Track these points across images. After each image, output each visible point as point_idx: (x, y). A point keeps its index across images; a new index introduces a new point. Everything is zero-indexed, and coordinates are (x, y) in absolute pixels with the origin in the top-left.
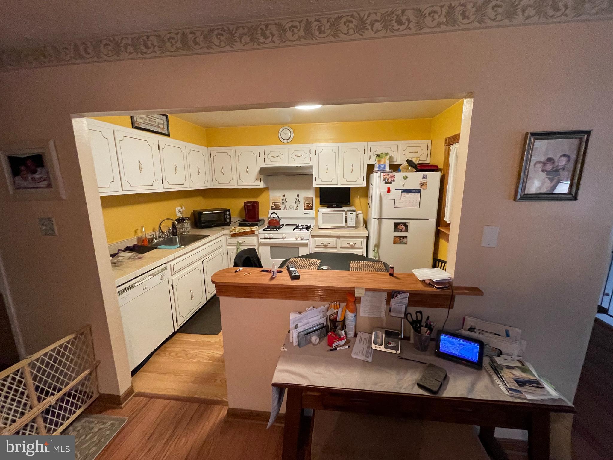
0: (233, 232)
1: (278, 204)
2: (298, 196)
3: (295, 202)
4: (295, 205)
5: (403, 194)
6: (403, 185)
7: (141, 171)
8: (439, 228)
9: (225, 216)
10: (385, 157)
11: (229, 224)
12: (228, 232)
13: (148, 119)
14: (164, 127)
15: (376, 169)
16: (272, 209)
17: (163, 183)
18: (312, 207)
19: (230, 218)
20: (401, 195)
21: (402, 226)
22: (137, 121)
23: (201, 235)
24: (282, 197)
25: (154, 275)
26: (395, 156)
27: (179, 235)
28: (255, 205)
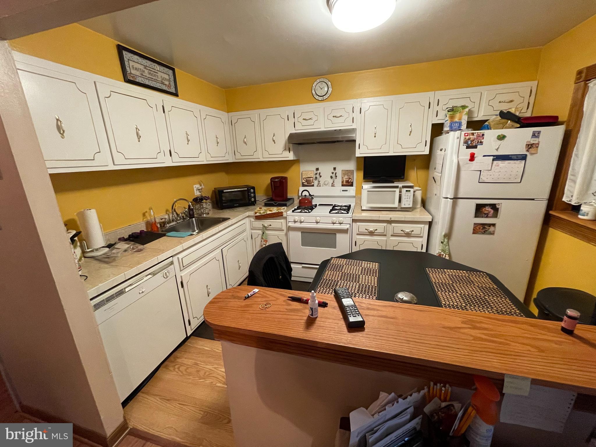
0: (258, 214)
1: (311, 180)
2: (335, 169)
3: (331, 177)
4: (331, 181)
5: (495, 162)
6: (497, 150)
7: (139, 139)
8: (551, 212)
9: (249, 194)
10: (461, 111)
11: (253, 203)
12: (252, 213)
13: (146, 71)
14: (170, 84)
15: (446, 129)
16: (304, 185)
17: (171, 155)
18: (352, 182)
19: (255, 197)
20: (492, 163)
21: (488, 209)
22: (131, 73)
23: (220, 218)
24: (315, 170)
25: (154, 274)
26: (475, 110)
27: (197, 217)
28: (283, 182)
